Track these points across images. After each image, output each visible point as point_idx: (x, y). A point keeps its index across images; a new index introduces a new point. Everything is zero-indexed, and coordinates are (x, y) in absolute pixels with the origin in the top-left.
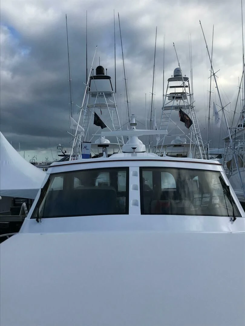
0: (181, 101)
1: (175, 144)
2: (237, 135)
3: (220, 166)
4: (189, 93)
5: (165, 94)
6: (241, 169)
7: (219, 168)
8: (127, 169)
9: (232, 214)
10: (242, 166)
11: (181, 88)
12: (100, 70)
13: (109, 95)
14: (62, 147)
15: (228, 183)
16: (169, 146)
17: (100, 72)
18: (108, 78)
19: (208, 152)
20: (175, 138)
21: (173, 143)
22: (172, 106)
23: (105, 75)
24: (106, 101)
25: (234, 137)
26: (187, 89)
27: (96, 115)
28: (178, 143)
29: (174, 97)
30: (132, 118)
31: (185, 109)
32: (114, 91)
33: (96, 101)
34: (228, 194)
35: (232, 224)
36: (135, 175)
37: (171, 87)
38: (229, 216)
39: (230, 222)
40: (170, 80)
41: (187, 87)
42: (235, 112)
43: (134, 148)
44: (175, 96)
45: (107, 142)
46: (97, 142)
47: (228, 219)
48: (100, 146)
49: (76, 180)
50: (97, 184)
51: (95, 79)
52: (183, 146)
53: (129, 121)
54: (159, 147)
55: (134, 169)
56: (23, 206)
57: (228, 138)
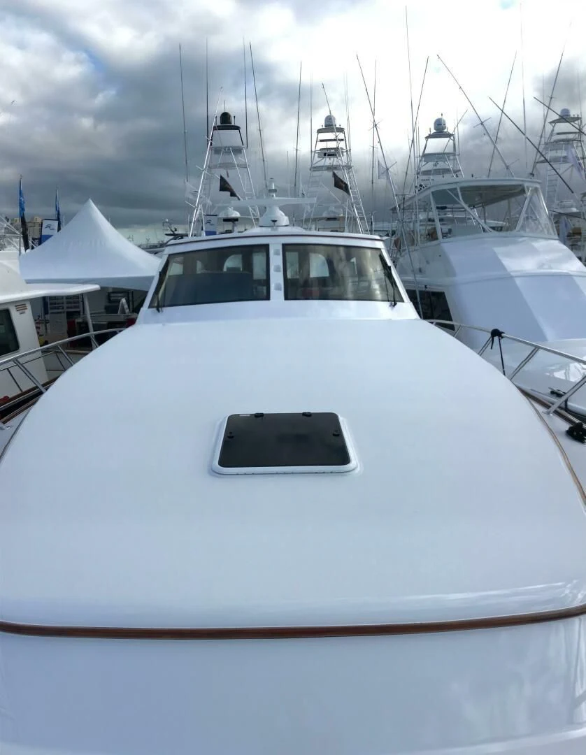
0: (335, 159)
1: (328, 216)
2: (407, 204)
3: (381, 243)
4: (345, 148)
5: (313, 150)
6: (412, 248)
7: (380, 245)
8: (266, 248)
9: (392, 299)
10: (413, 244)
11: (335, 142)
12: (225, 117)
13: (238, 151)
14: (170, 223)
15: (389, 263)
16: (321, 219)
17: (226, 121)
18: (237, 128)
19: (372, 228)
20: (328, 208)
21: (325, 215)
22: (323, 166)
23: (233, 124)
24: (234, 159)
25: (402, 207)
26: (343, 143)
27: (222, 179)
28: (332, 215)
29: (325, 154)
30: (271, 182)
31: (340, 169)
32: (245, 146)
33: (220, 159)
34: (389, 276)
35: (392, 309)
36: (277, 253)
37: (321, 141)
38: (388, 301)
39: (390, 308)
40: (319, 131)
41: (342, 140)
42: (406, 173)
43: (274, 221)
44: (327, 153)
45: (236, 214)
46: (222, 215)
47: (387, 304)
48: (227, 220)
49: (199, 265)
50: (225, 270)
51: (219, 129)
52: (339, 220)
53: (266, 186)
54: (307, 220)
55: (275, 247)
56: (122, 304)
57: (395, 208)
